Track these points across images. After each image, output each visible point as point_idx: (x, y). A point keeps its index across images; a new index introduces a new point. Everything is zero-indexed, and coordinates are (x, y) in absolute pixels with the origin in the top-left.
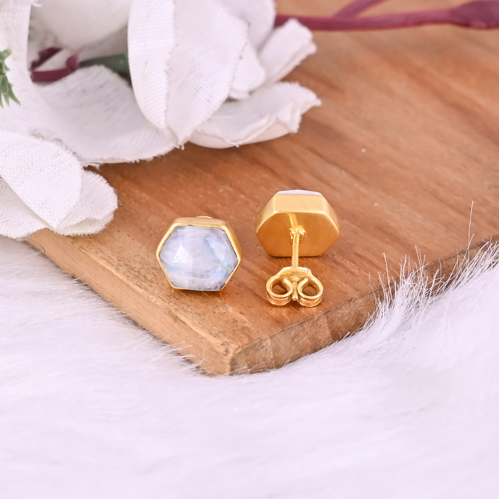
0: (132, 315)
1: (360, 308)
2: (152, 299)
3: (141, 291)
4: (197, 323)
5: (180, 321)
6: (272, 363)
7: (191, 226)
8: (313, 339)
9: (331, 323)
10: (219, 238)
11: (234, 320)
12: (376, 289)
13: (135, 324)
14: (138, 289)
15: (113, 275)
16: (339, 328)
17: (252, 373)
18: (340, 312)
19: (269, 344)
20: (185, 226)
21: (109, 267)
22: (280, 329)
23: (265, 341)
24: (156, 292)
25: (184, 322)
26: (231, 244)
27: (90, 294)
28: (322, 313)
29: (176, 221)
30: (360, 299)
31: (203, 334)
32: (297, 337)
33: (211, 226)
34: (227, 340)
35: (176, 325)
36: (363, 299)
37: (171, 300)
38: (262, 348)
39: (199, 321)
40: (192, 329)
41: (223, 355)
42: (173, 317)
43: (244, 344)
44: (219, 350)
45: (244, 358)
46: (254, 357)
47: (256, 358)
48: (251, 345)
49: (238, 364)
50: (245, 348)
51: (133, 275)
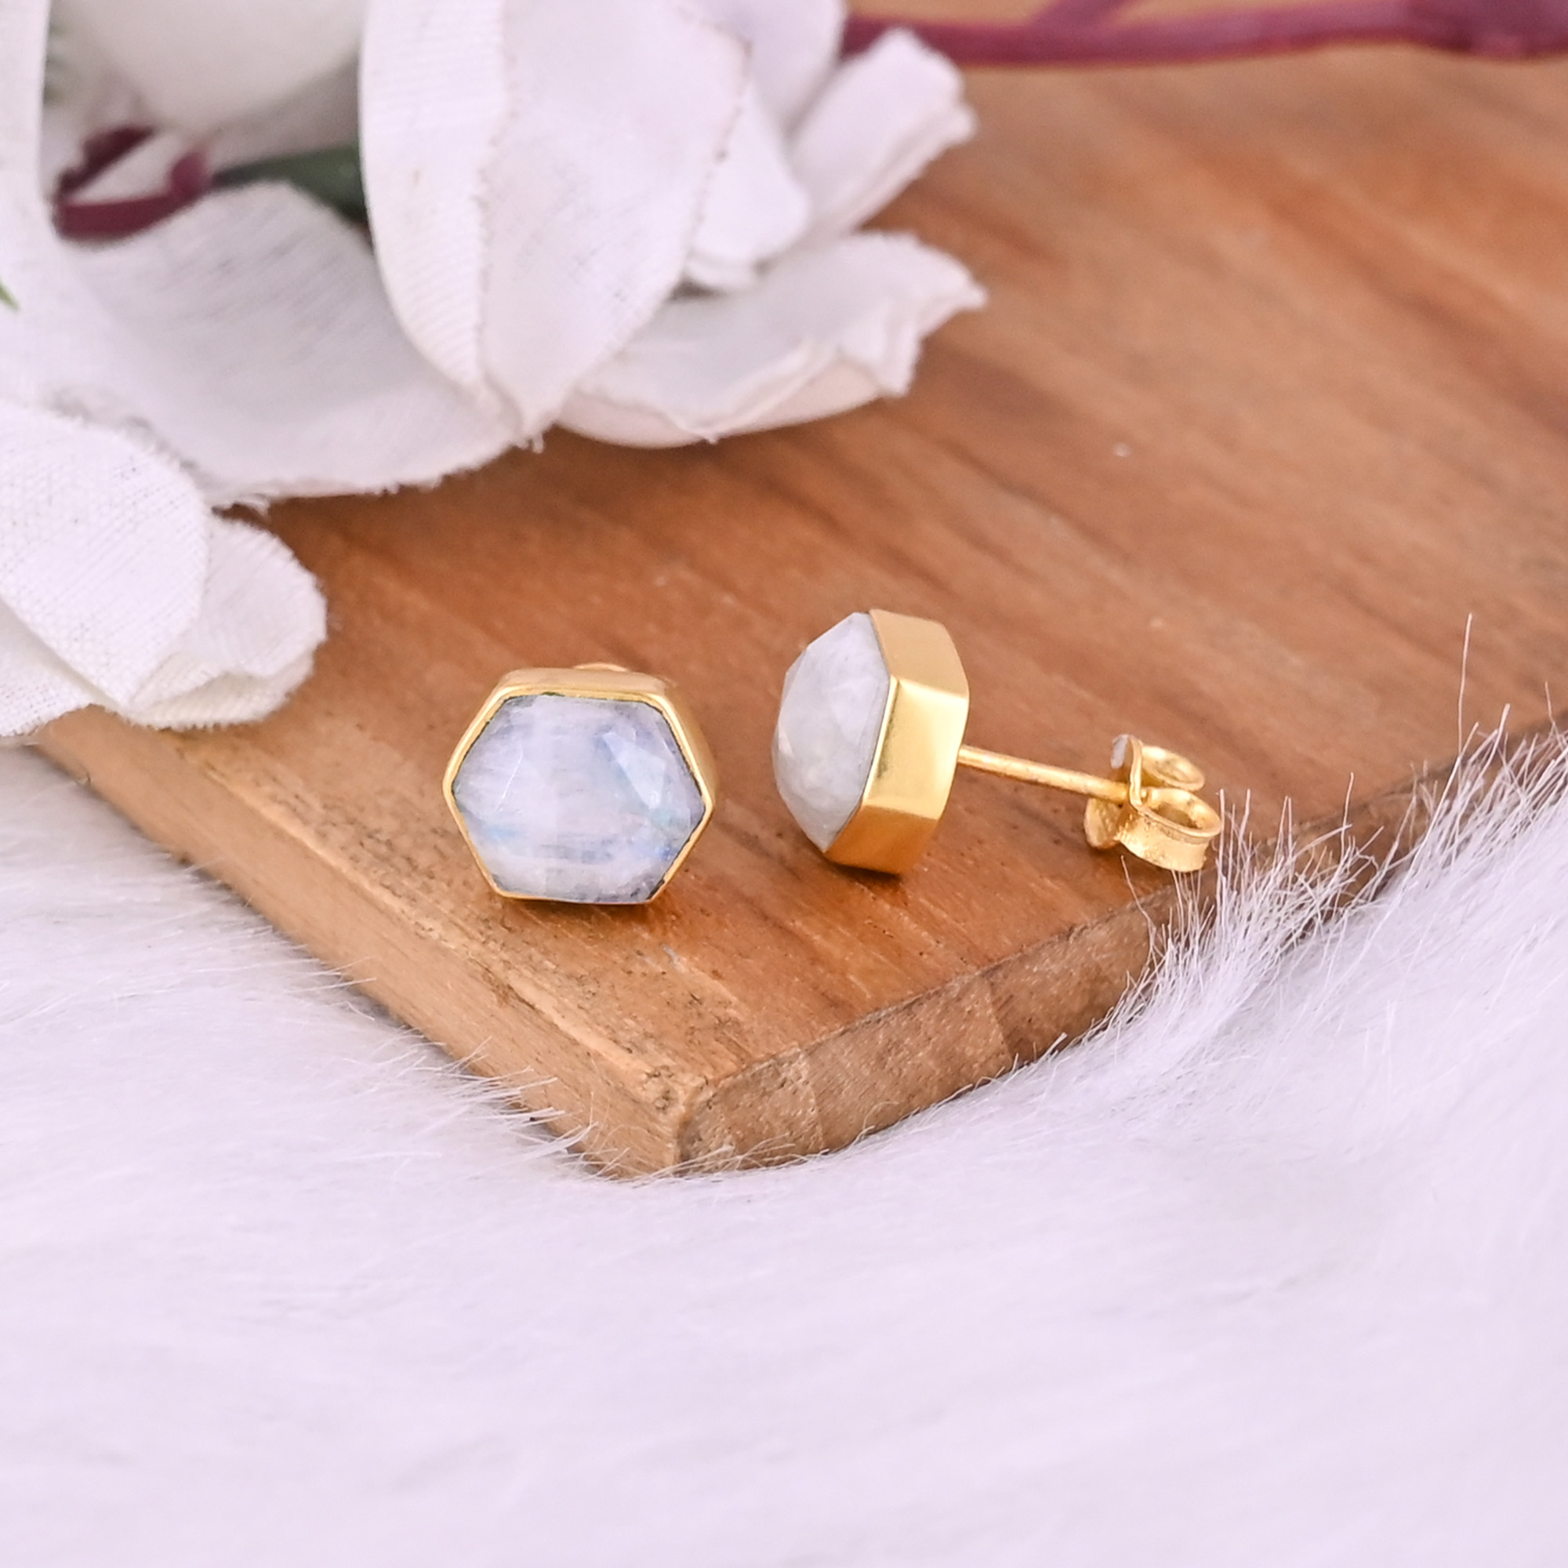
0: (369, 980)
1: (1098, 958)
2: (431, 930)
3: (396, 904)
4: (573, 1006)
5: (517, 1001)
6: (815, 1135)
7: (553, 697)
8: (947, 1056)
9: (1004, 1005)
10: (644, 736)
11: (691, 998)
13: (380, 1010)
14: (386, 898)
15: (307, 854)
16: (1032, 1021)
17: (747, 1166)
18: (1035, 970)
19: (805, 1074)
20: (536, 696)
21: (294, 829)
22: (841, 1027)
23: (791, 1063)
24: (446, 906)
25: (531, 1003)
26: (683, 752)
27: (235, 915)
28: (977, 973)
29: (508, 680)
30: (1100, 928)
31: (593, 1042)
32: (893, 1051)
33: (619, 696)
34: (667, 1061)
35: (506, 1014)
36: (1108, 929)
37: (490, 933)
38: (782, 1085)
39: (580, 1001)
40: (556, 1025)
41: (654, 1108)
42: (495, 988)
43: (722, 1073)
44: (644, 1094)
45: (721, 1117)
46: (757, 1116)
47: (761, 1119)
48: (744, 1076)
49: (703, 1137)
50: (726, 1086)
51: (370, 855)
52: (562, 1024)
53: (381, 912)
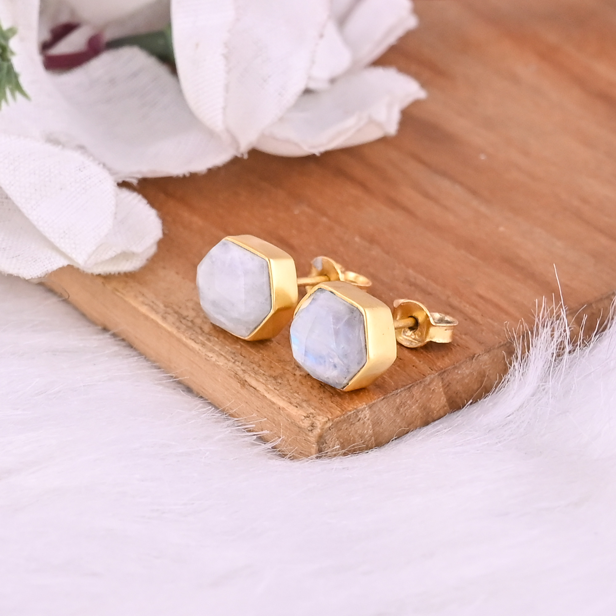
0: (185, 378)
1: (484, 367)
2: (212, 357)
3: (197, 347)
4: (273, 389)
5: (249, 386)
6: (372, 441)
8: (424, 408)
9: (447, 386)
12: (505, 342)
13: (189, 390)
14: (192, 344)
15: (158, 326)
16: (458, 393)
17: (345, 454)
18: (459, 372)
19: (368, 416)
21: (153, 316)
22: (382, 396)
23: (362, 411)
24: (217, 348)
25: (255, 387)
27: (127, 351)
28: (437, 374)
30: (485, 355)
31: (281, 403)
32: (403, 406)
34: (312, 411)
35: (244, 392)
36: (488, 355)
37: (236, 358)
38: (359, 420)
39: (275, 387)
40: (266, 396)
41: (307, 430)
42: (239, 381)
43: (335, 416)
44: (303, 424)
45: (335, 434)
46: (348, 433)
47: (350, 435)
48: (344, 417)
49: (327, 442)
50: (337, 421)
51: (185, 326)
52: (268, 396)
53: (191, 350)
